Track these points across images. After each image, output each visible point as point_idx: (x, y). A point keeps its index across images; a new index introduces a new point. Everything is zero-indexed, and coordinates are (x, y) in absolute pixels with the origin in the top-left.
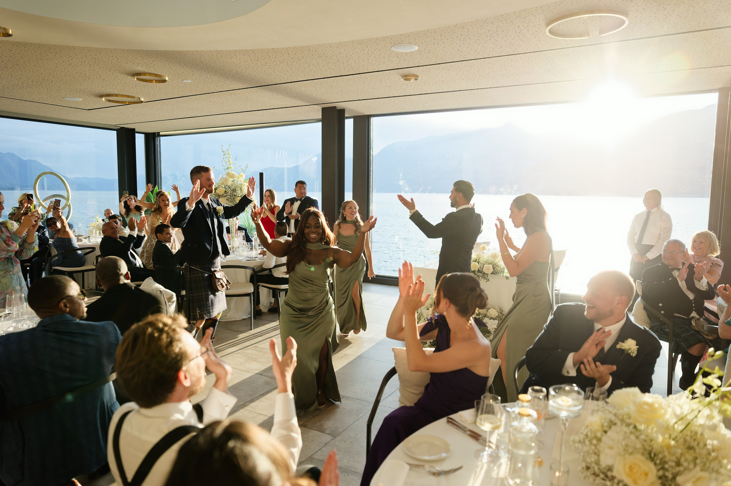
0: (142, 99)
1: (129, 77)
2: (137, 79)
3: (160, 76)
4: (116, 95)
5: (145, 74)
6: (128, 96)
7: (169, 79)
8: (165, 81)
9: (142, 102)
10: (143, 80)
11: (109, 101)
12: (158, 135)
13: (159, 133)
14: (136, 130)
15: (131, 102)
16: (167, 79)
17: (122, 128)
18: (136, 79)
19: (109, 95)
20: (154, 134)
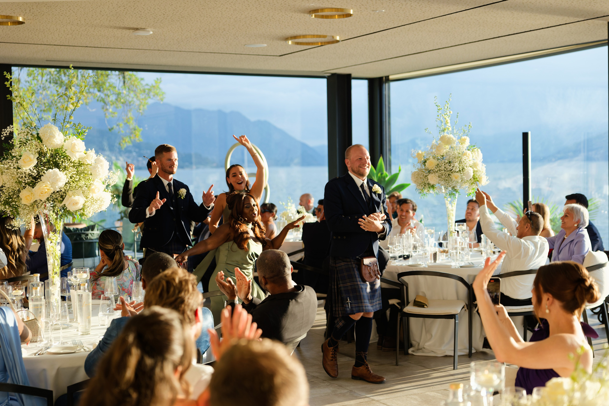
0: (338, 38)
1: (306, 15)
2: (316, 16)
3: (342, 10)
4: (304, 36)
5: (322, 10)
6: (319, 36)
7: (354, 11)
8: (349, 15)
9: (338, 41)
10: (322, 17)
11: (298, 43)
12: (387, 79)
13: (388, 76)
14: (353, 75)
15: (325, 43)
16: (351, 12)
17: (333, 75)
18: (313, 17)
19: (295, 37)
20: (380, 79)
